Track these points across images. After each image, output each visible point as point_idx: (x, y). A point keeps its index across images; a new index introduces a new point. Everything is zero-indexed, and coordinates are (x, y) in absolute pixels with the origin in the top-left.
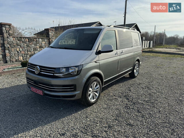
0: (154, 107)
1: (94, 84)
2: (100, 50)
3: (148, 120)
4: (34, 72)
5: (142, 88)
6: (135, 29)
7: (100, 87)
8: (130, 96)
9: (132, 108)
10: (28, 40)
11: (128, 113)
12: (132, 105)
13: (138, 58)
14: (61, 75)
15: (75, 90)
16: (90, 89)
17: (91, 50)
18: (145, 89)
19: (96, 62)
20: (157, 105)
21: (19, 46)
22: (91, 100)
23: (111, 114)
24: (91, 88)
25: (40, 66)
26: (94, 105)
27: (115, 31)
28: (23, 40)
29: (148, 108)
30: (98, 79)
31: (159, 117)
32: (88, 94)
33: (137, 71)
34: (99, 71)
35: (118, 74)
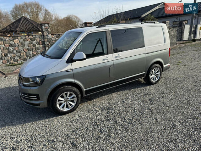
1: (67, 93)
7: (77, 96)
13: (157, 60)
15: (38, 99)
16: (60, 98)
19: (66, 71)
22: (62, 110)
32: (57, 104)
33: (157, 76)
34: (72, 80)
35: (113, 82)
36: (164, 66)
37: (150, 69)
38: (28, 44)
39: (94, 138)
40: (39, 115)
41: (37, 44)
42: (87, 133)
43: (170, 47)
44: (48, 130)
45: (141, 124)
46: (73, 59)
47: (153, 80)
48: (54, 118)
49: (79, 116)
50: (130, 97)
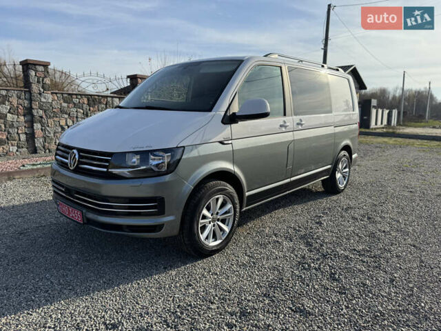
0: (378, 267)
1: (217, 199)
2: (234, 114)
3: (354, 302)
4: (66, 164)
5: (353, 218)
6: (340, 69)
7: (235, 208)
8: (315, 237)
9: (315, 269)
10: (88, 100)
11: (303, 281)
12: (318, 259)
13: (347, 142)
14: (126, 171)
15: (161, 212)
16: (205, 212)
17: (210, 110)
18: (361, 220)
19: (221, 143)
20: (388, 262)
21: (66, 114)
22: (206, 242)
23: (257, 281)
24: (208, 209)
25: (80, 150)
26: (216, 256)
27: (281, 67)
28: (76, 100)
29: (360, 271)
30: (230, 188)
31: (390, 294)
32: (199, 226)
35: (288, 180)
36: (353, 156)
37: (337, 160)
41: (9, 112)
43: (359, 121)
47: (340, 183)
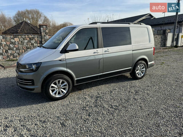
1: (59, 81)
7: (69, 84)
13: (142, 57)
14: (23, 70)
15: (33, 84)
16: (53, 85)
19: (60, 60)
32: (50, 90)
33: (142, 72)
34: (65, 69)
35: (102, 74)
36: (149, 63)
37: (136, 65)
38: (27, 43)
39: (82, 120)
40: (33, 101)
41: (35, 43)
42: (76, 116)
43: (154, 47)
44: (40, 113)
45: (126, 110)
46: (67, 49)
47: (139, 75)
48: (47, 103)
49: (70, 102)
50: (117, 89)
